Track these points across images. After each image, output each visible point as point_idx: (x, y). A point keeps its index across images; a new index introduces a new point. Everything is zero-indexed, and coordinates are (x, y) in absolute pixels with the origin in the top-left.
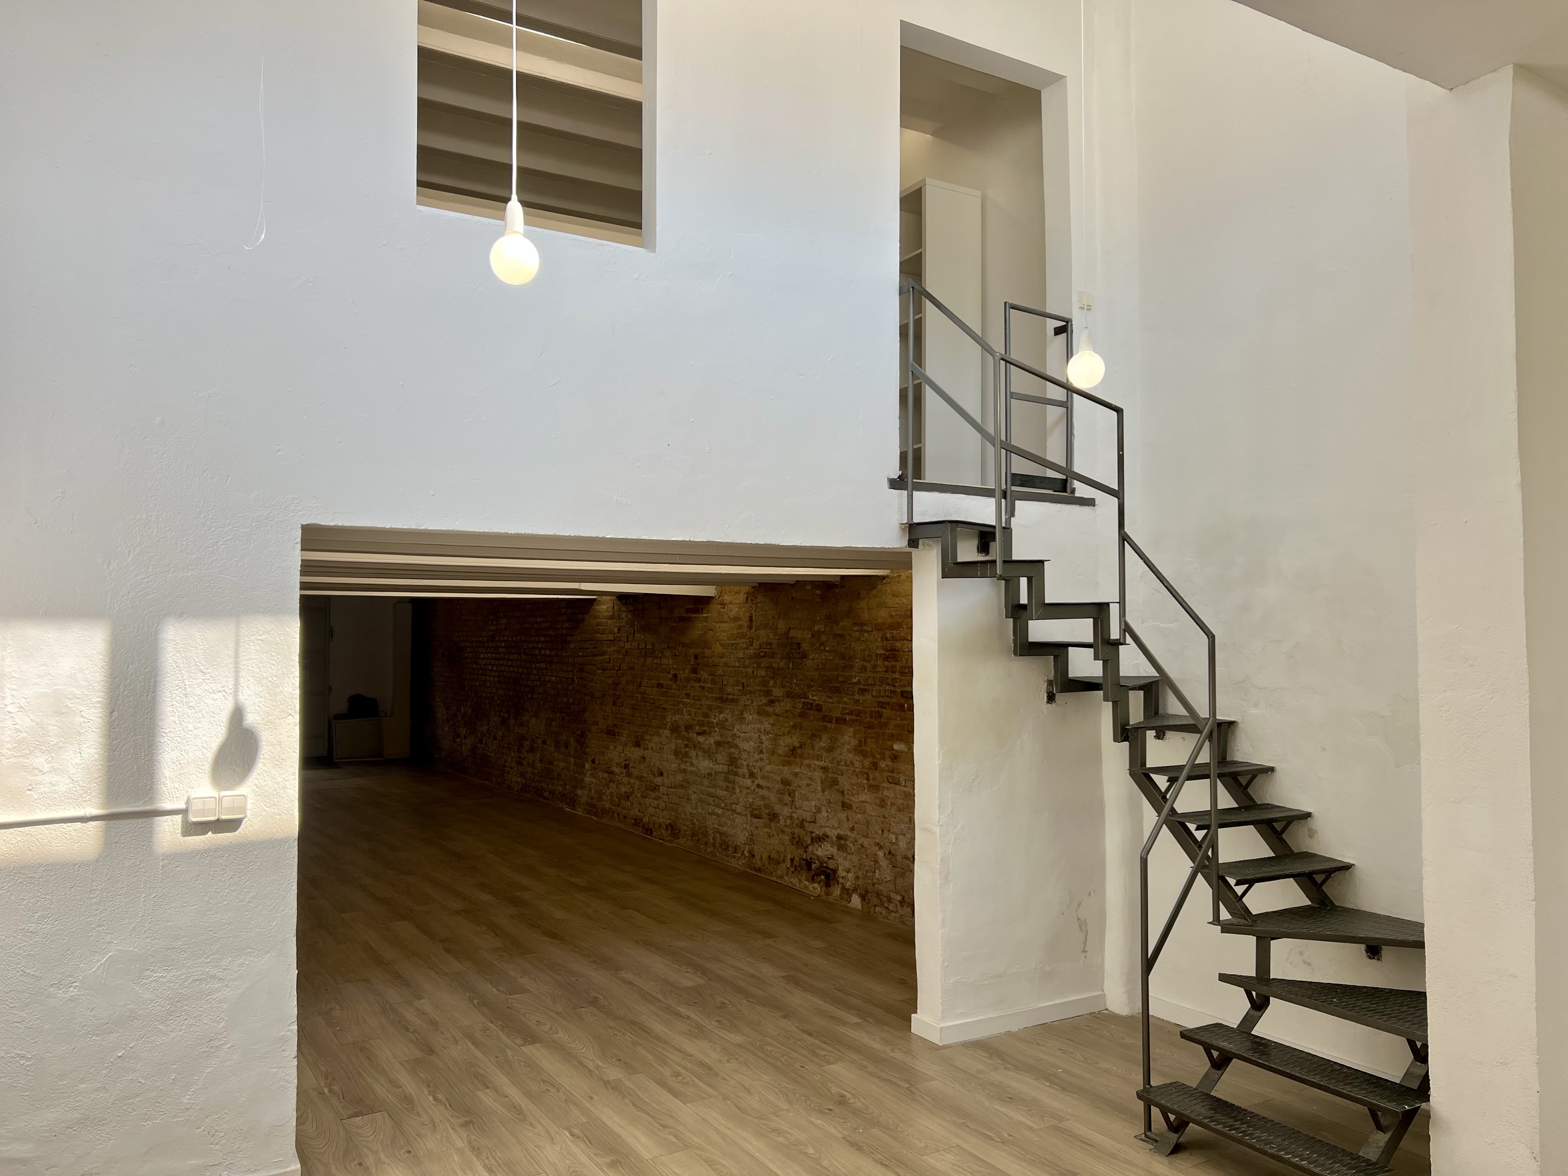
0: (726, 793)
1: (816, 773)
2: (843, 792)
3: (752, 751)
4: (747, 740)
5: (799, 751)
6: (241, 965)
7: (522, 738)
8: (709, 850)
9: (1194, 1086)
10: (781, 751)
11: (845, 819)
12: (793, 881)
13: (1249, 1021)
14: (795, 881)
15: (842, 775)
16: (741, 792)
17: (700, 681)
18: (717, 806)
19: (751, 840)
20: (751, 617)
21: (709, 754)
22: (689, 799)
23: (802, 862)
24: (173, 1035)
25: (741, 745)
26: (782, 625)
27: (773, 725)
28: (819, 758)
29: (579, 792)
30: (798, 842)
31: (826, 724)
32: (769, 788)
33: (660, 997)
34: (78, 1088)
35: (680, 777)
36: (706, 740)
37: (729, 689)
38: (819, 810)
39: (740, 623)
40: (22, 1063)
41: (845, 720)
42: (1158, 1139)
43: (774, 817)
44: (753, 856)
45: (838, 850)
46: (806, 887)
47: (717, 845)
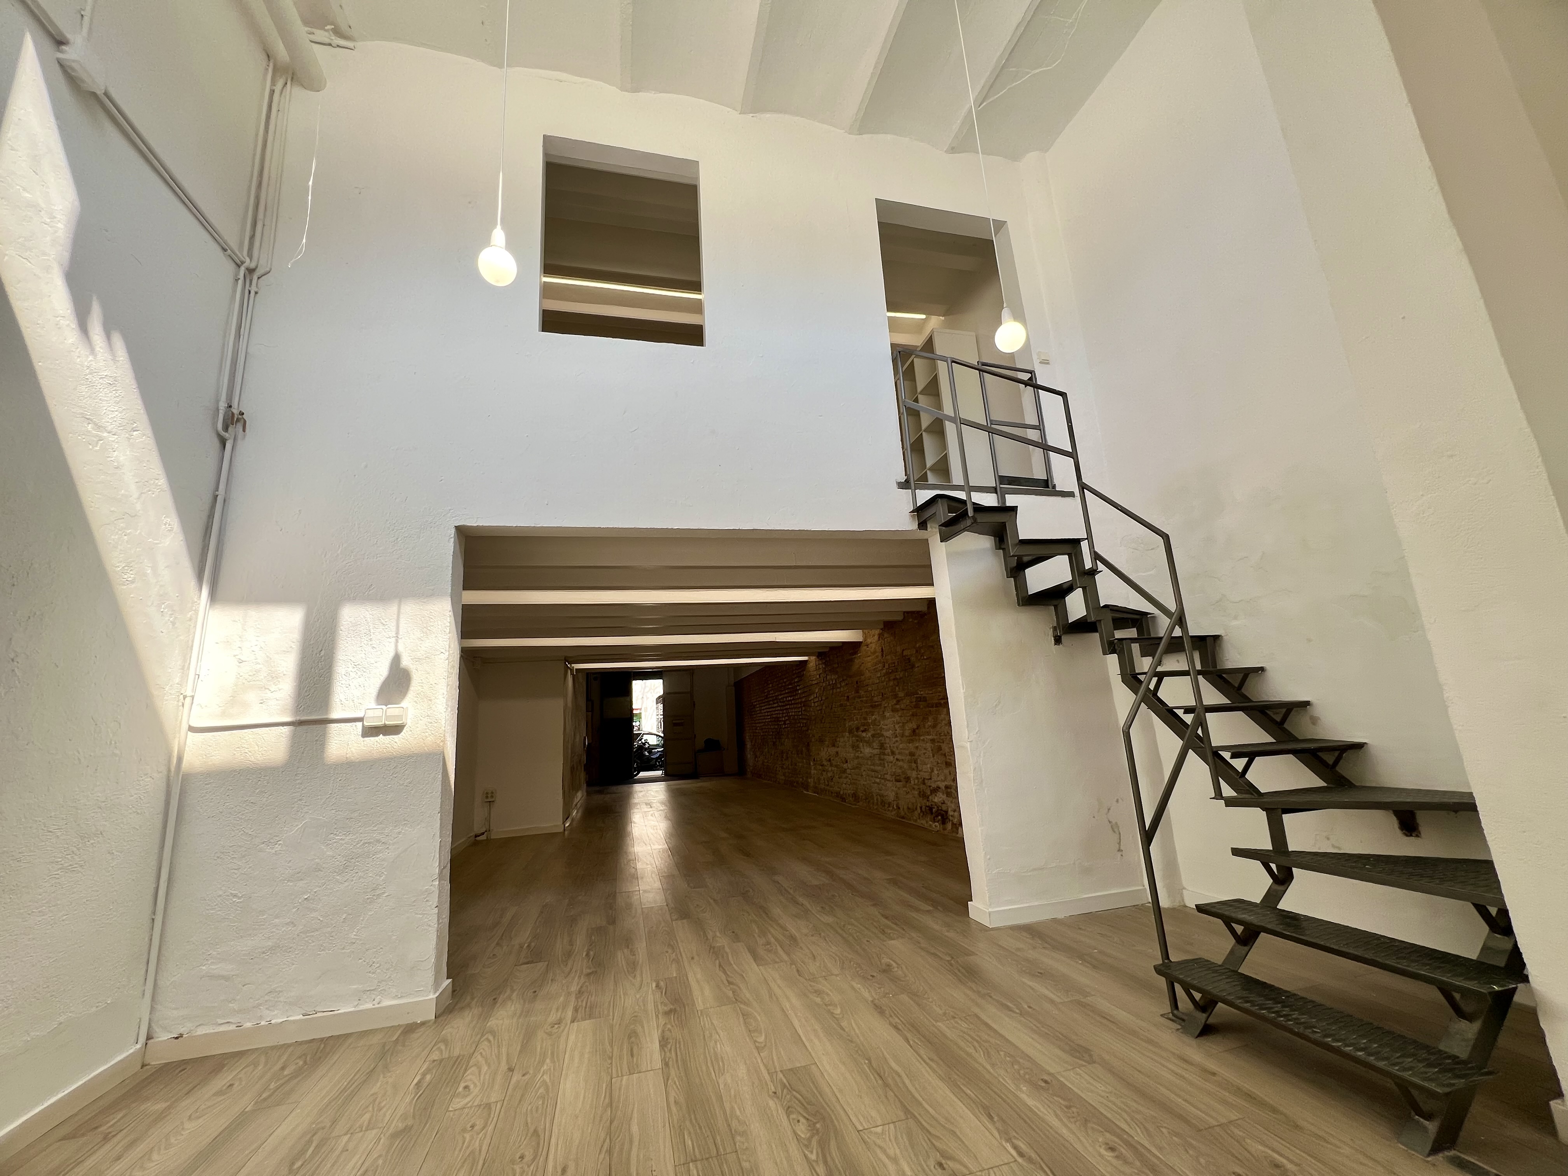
0: (880, 768)
1: (928, 744)
2: (945, 755)
3: (891, 737)
4: (888, 730)
5: (917, 731)
6: (399, 833)
7: (782, 752)
8: (875, 807)
9: (1220, 963)
10: (907, 733)
11: (948, 774)
12: (923, 822)
13: (1273, 897)
14: (924, 822)
15: (943, 743)
16: (888, 765)
17: (860, 698)
18: (877, 777)
19: (897, 797)
20: (882, 649)
21: (869, 743)
22: (862, 775)
23: (927, 808)
24: (346, 884)
25: (885, 734)
26: (899, 649)
27: (901, 716)
28: (928, 734)
29: (809, 780)
30: (923, 795)
31: (930, 709)
32: (903, 760)
33: (791, 892)
34: (273, 922)
35: (856, 761)
36: (867, 734)
37: (875, 699)
38: (932, 771)
39: (877, 654)
40: (234, 900)
41: (940, 704)
42: (1185, 1018)
43: (908, 779)
44: (899, 808)
45: (947, 796)
46: (930, 825)
47: (879, 803)
